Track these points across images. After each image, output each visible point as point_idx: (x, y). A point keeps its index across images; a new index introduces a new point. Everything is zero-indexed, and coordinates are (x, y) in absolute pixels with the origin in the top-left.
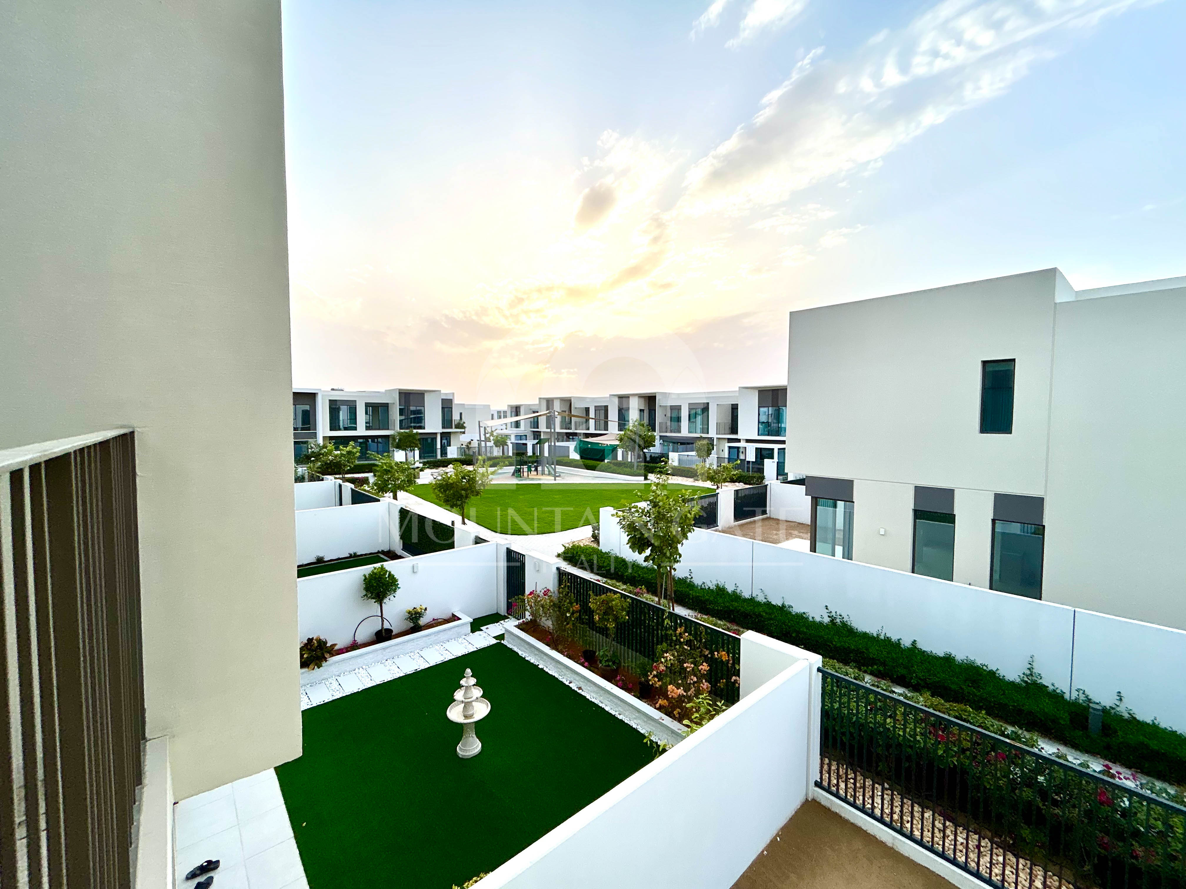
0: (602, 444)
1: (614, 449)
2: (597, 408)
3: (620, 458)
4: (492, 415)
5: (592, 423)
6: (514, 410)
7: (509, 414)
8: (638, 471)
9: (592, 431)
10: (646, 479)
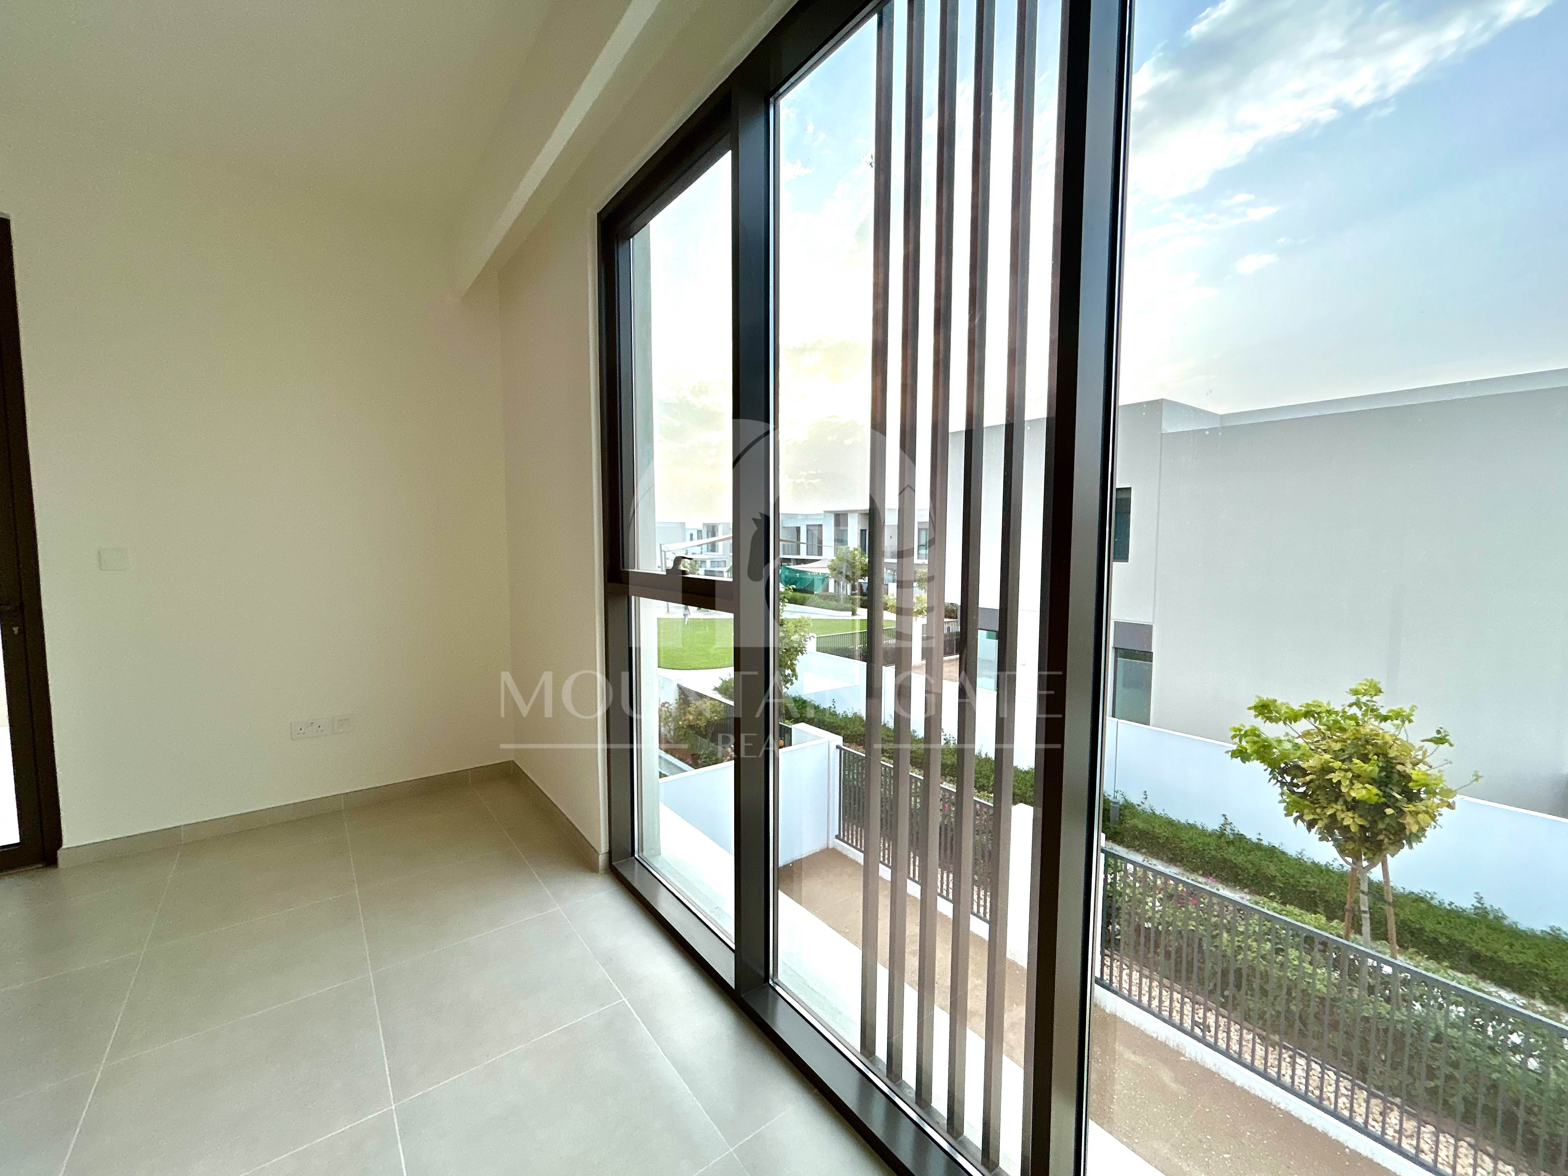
0: (811, 573)
1: (825, 579)
2: (809, 528)
3: (831, 589)
4: (692, 535)
5: (803, 548)
6: (711, 529)
7: (704, 534)
8: (845, 605)
9: (803, 555)
10: (854, 614)
